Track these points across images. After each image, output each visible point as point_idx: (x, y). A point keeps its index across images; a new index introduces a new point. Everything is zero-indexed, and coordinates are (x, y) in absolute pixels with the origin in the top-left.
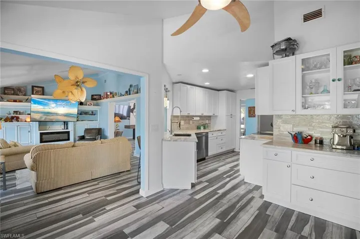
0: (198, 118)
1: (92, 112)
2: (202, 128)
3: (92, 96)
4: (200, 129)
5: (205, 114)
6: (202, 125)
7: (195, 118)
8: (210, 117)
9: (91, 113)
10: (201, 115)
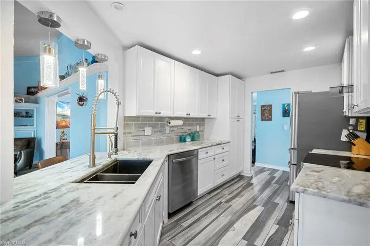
0: (180, 123)
1: (26, 113)
2: (188, 139)
3: (29, 88)
4: (185, 141)
5: (193, 115)
6: (189, 135)
7: (173, 123)
8: (203, 119)
9: (24, 114)
10: (185, 116)
